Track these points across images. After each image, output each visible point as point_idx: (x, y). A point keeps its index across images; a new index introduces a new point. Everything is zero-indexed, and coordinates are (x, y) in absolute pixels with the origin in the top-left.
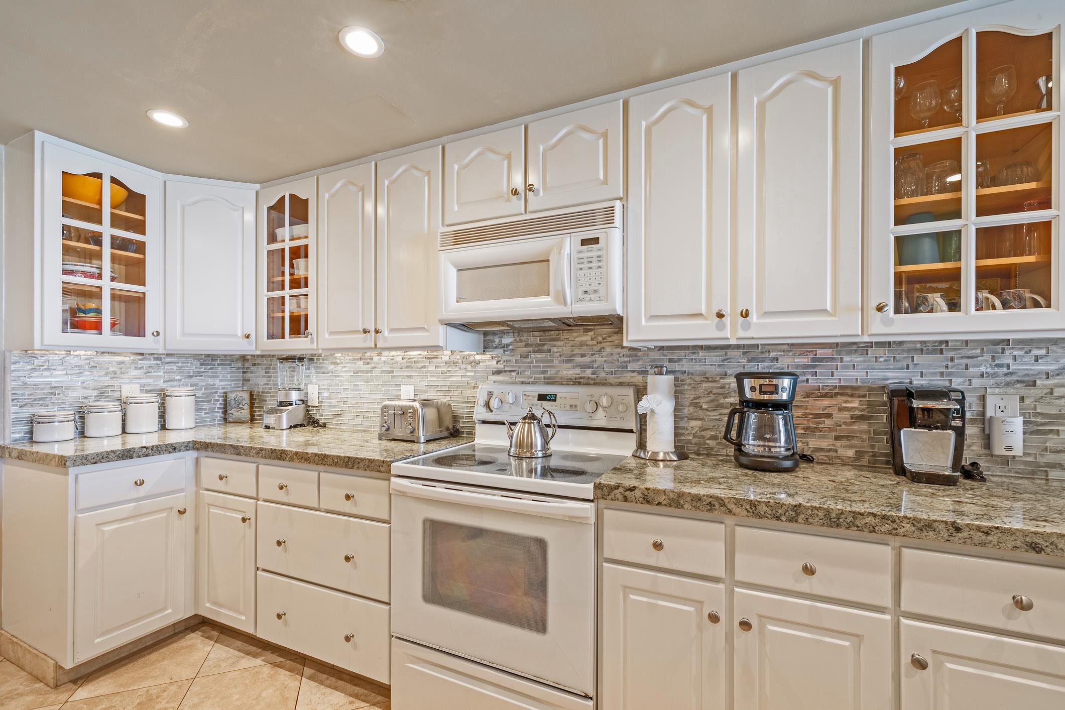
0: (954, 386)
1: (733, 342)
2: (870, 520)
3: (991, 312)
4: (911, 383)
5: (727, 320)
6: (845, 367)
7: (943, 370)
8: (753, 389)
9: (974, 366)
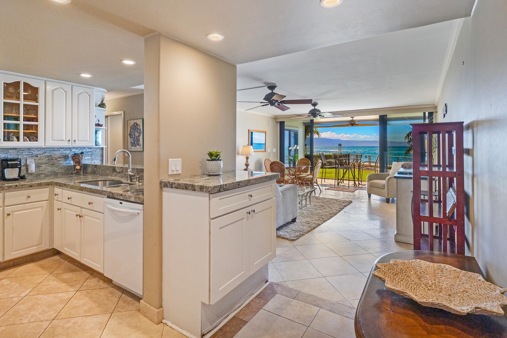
0: (19, 158)
3: (27, 142)
4: (8, 157)
7: (17, 154)
9: (24, 153)
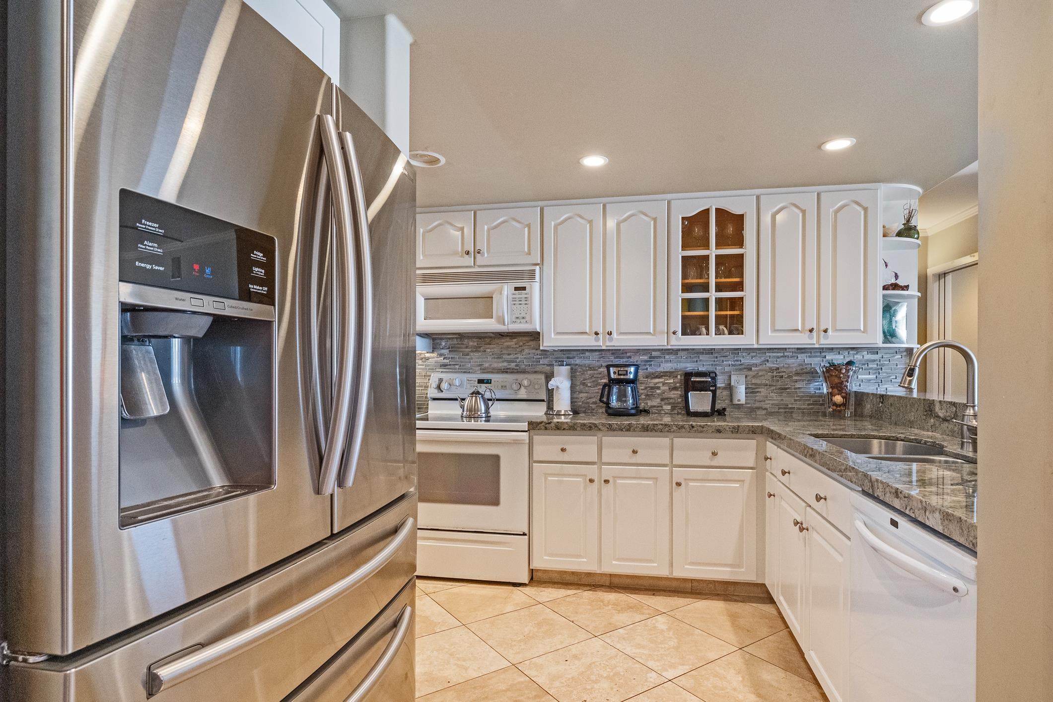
0: (713, 370)
1: (604, 348)
2: (660, 427)
3: (723, 335)
5: (601, 336)
6: (667, 361)
7: (710, 363)
8: (615, 373)
